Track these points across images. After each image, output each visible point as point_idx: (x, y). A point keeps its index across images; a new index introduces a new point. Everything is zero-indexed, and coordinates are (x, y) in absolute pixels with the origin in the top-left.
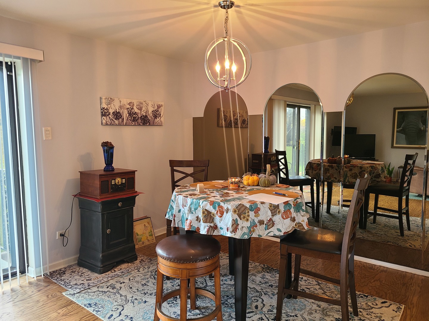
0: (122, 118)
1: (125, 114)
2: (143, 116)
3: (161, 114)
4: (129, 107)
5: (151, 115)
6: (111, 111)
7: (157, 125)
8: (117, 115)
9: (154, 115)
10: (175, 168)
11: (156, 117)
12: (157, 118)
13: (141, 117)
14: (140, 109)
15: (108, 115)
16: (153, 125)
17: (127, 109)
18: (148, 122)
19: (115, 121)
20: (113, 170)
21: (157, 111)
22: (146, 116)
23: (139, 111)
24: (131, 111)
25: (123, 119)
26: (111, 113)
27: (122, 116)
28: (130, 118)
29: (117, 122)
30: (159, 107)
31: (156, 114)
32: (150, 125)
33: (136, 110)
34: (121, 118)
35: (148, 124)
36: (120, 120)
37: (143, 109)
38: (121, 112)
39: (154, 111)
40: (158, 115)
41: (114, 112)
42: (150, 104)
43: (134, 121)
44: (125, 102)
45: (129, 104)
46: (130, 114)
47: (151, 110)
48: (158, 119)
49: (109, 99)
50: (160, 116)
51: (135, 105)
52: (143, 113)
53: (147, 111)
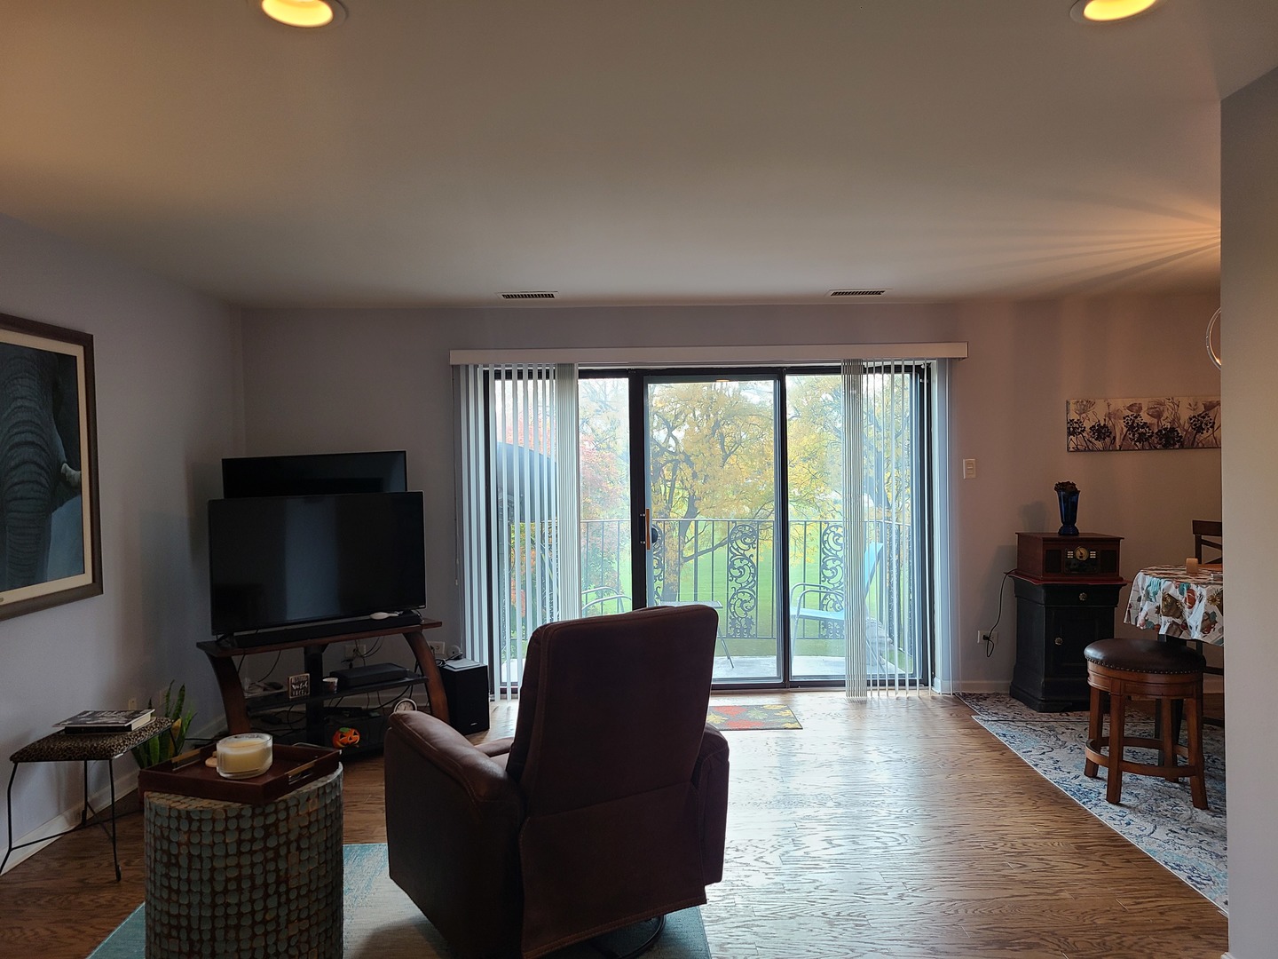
0: (1112, 436)
1: (1120, 428)
2: (1165, 429)
3: (1214, 423)
4: (1130, 413)
5: (1187, 426)
6: (1087, 425)
7: (1203, 448)
8: (1101, 432)
9: (1195, 425)
10: (1203, 537)
11: (1200, 430)
12: (1205, 432)
13: (1160, 431)
14: (1158, 416)
15: (1080, 433)
16: (1192, 448)
17: (1124, 418)
18: (1178, 441)
19: (1096, 442)
20: (1076, 532)
21: (1204, 417)
22: (1173, 430)
23: (1155, 421)
24: (1134, 421)
25: (1115, 438)
26: (1088, 429)
27: (1111, 433)
28: (1131, 436)
29: (1099, 444)
30: (1210, 407)
31: (1200, 424)
32: (1182, 447)
33: (1145, 418)
34: (1109, 436)
35: (1177, 446)
36: (1107, 440)
37: (1165, 415)
38: (1110, 425)
39: (1194, 417)
40: (1206, 424)
41: (1093, 426)
42: (1184, 403)
43: (1139, 440)
44: (1120, 404)
45: (1130, 408)
46: (1131, 428)
47: (1185, 415)
48: (1206, 434)
49: (1085, 403)
50: (1212, 427)
51: (1145, 409)
52: (1163, 423)
53: (1176, 419)
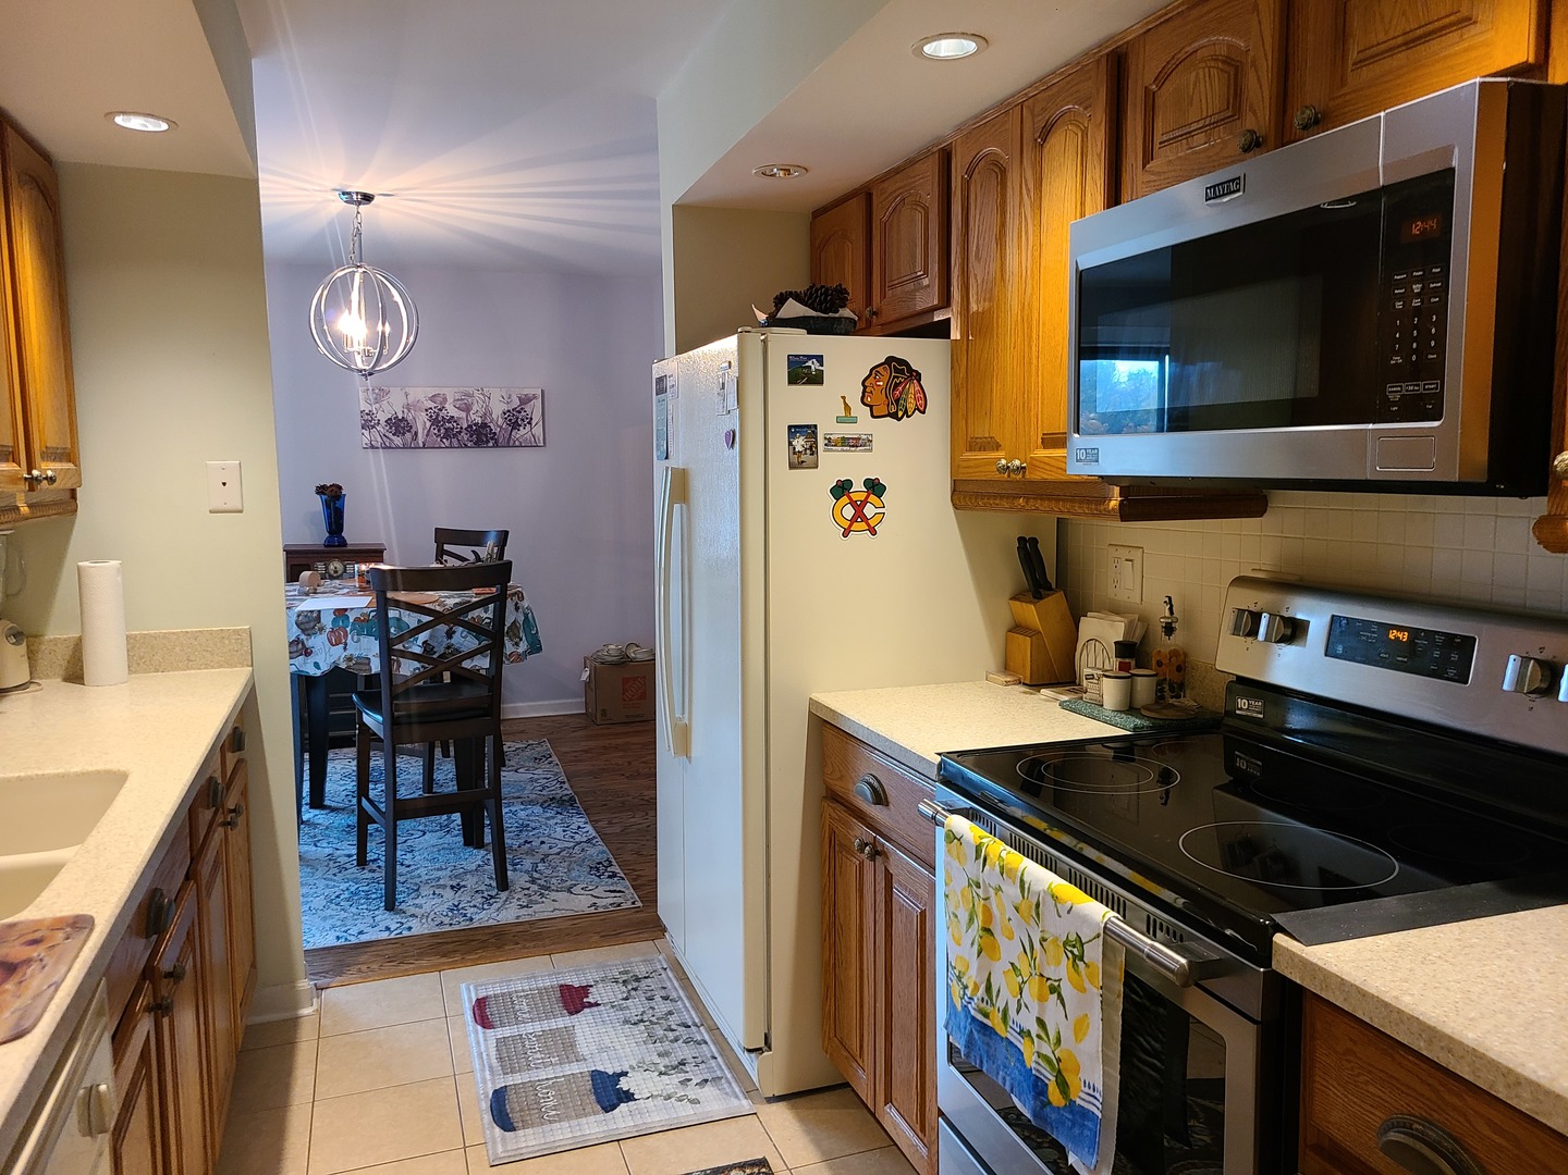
0: (413, 430)
1: (421, 423)
2: (476, 424)
3: (531, 419)
4: (433, 405)
5: (500, 421)
6: (382, 417)
7: (519, 446)
8: (399, 426)
9: (510, 420)
11: (515, 425)
12: (521, 428)
13: (469, 426)
14: (467, 409)
15: (373, 427)
16: (509, 447)
17: (427, 410)
18: (492, 439)
19: (393, 438)
21: (519, 412)
22: (484, 425)
23: (464, 414)
24: (438, 415)
25: (416, 433)
26: (382, 422)
27: (411, 427)
28: (436, 431)
29: (398, 441)
30: (524, 400)
31: (515, 420)
32: (496, 445)
33: (451, 411)
34: (409, 431)
35: (491, 444)
36: (408, 435)
37: (475, 408)
38: (410, 418)
39: (509, 411)
40: (523, 420)
41: (390, 419)
42: (496, 395)
43: (446, 436)
44: (421, 394)
45: (433, 398)
46: (435, 421)
47: (498, 409)
48: (522, 431)
49: (377, 391)
50: (529, 423)
51: (450, 400)
52: (473, 417)
53: (487, 413)
